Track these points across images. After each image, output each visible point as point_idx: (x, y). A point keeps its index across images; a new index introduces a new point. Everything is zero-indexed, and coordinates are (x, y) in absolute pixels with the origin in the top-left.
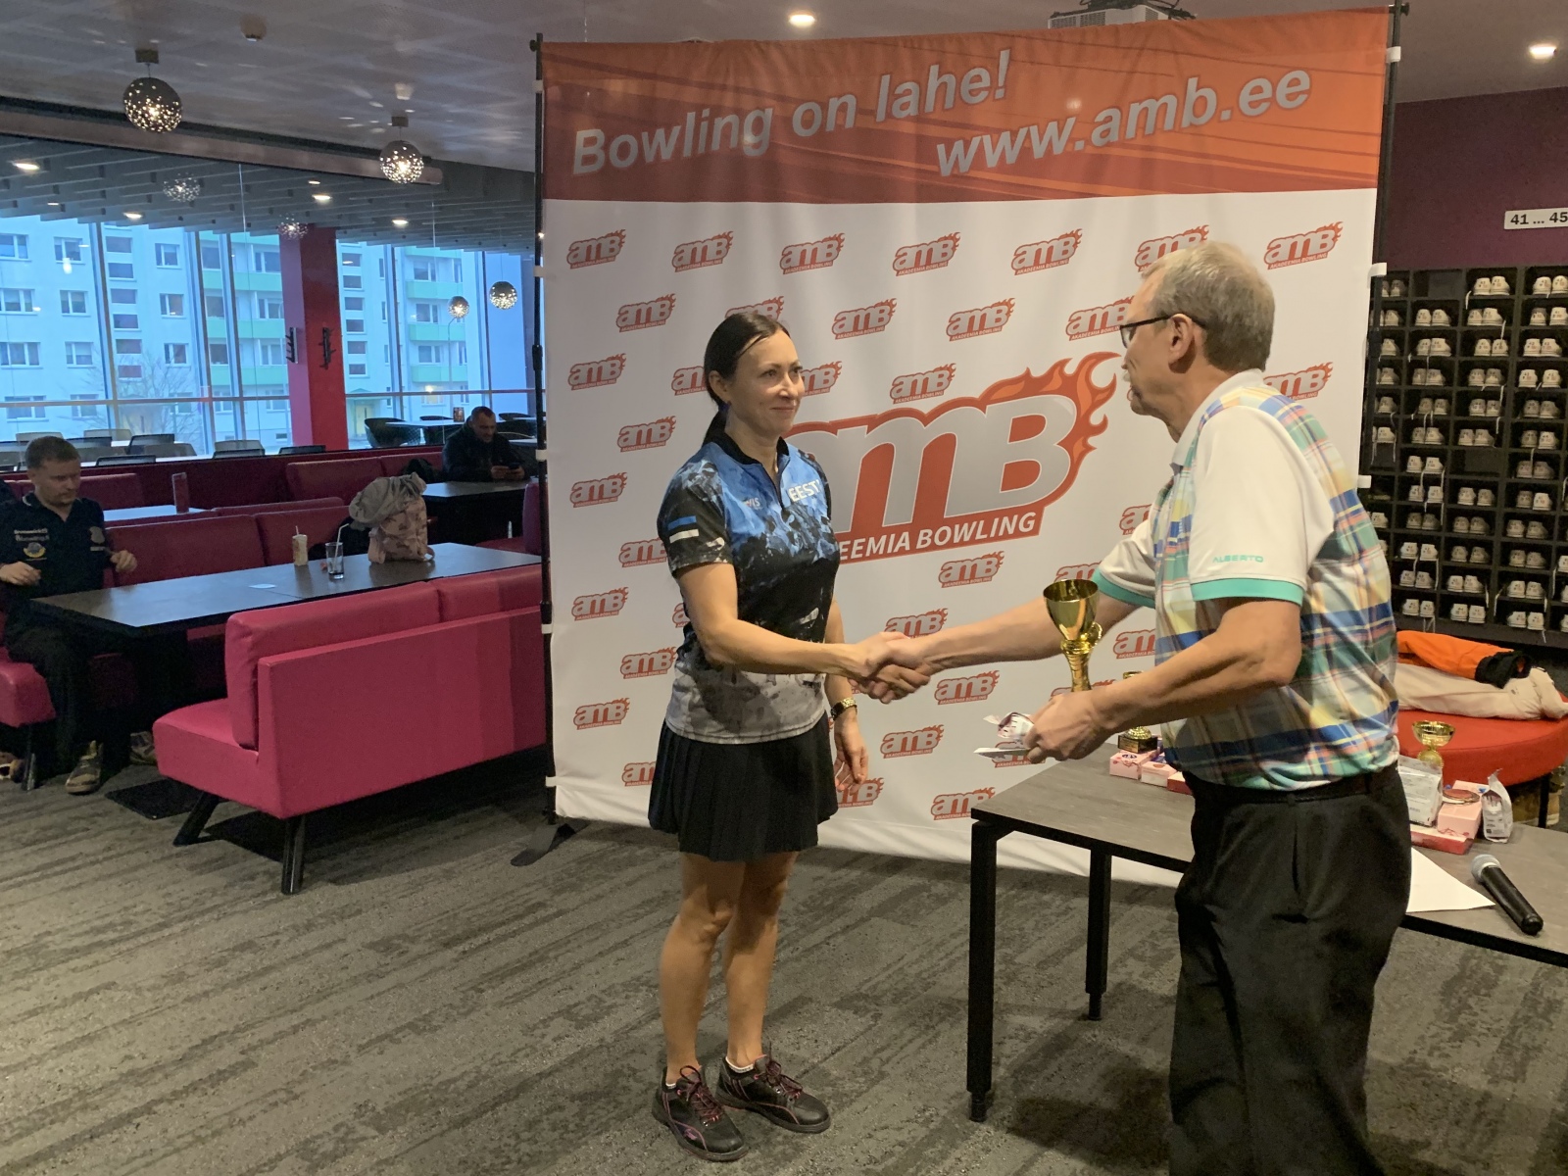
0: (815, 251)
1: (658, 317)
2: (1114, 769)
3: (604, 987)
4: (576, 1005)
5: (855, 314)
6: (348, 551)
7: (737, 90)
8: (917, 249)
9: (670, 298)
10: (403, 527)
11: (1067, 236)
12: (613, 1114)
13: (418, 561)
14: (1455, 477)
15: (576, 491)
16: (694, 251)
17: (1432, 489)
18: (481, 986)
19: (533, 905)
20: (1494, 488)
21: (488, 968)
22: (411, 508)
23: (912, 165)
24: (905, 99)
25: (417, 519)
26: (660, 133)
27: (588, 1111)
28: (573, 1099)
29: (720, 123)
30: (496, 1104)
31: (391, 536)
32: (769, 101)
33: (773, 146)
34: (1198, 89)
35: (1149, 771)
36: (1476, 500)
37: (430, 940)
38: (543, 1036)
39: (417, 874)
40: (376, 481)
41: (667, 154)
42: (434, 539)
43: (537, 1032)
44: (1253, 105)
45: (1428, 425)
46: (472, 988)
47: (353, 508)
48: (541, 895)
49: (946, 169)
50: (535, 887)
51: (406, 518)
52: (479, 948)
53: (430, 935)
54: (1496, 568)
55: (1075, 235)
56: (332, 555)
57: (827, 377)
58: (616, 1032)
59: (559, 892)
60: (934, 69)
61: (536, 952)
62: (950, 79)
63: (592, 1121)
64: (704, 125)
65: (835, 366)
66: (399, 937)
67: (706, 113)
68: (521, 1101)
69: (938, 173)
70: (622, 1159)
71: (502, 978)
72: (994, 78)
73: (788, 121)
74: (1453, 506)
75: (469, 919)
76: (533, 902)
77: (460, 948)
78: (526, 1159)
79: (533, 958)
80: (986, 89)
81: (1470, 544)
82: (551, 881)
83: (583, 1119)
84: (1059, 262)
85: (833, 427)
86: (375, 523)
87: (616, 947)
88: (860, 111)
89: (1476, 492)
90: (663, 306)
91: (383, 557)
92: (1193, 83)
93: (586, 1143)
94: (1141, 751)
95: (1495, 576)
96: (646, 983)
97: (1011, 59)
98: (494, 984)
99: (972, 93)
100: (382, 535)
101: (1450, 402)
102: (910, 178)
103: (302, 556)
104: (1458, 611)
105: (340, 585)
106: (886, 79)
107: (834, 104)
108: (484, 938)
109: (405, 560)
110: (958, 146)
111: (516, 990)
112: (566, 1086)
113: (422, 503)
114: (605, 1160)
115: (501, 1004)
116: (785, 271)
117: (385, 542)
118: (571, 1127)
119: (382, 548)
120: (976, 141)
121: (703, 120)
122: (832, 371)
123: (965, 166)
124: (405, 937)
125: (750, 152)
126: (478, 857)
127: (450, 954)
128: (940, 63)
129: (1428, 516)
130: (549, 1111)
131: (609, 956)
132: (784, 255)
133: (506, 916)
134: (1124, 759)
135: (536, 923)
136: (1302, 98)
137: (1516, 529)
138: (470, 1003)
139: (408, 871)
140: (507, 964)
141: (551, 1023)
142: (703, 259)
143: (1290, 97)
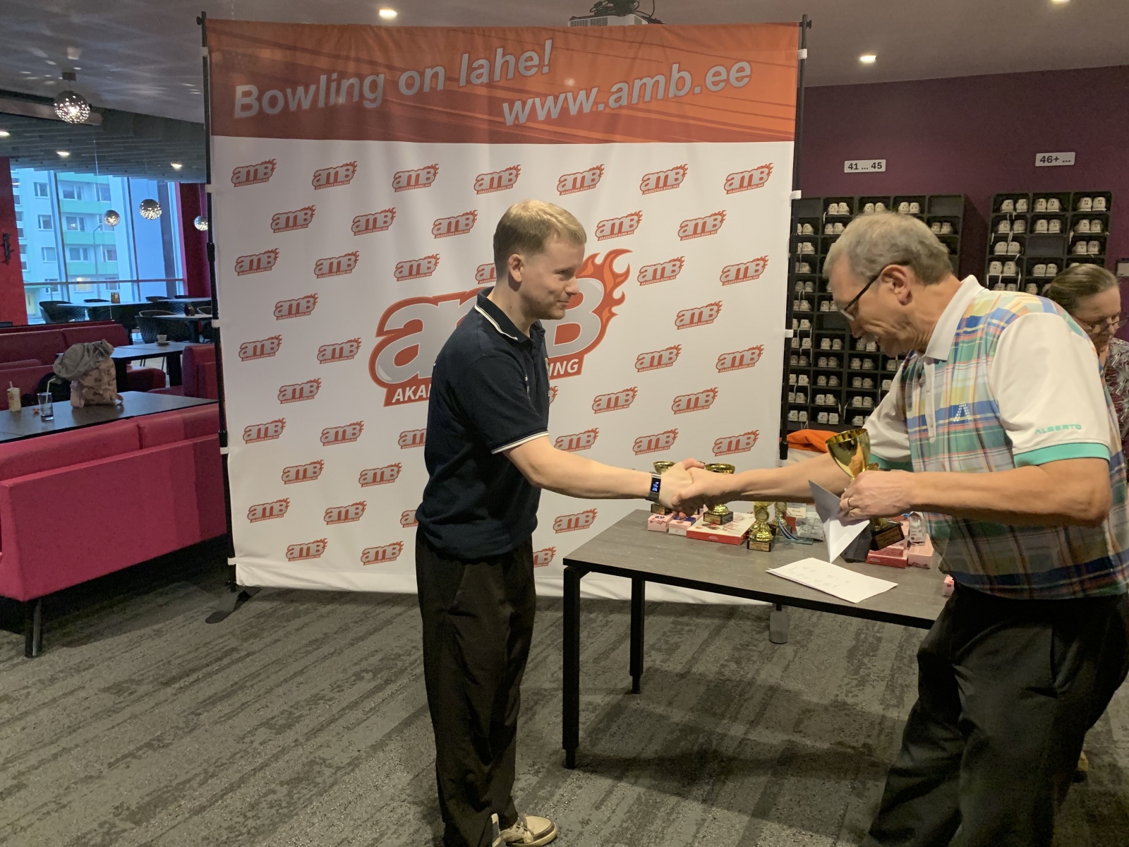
0: (418, 176)
1: (303, 223)
2: (650, 526)
3: (292, 704)
4: (273, 718)
5: (448, 221)
6: (55, 398)
7: (358, 60)
8: (490, 177)
9: (311, 209)
10: (98, 380)
11: (594, 169)
12: (314, 792)
13: (110, 405)
14: (817, 332)
15: (243, 349)
16: (329, 175)
17: (805, 340)
18: (199, 711)
19: (228, 651)
20: (842, 338)
21: (201, 698)
22: (103, 366)
23: (486, 117)
24: (479, 71)
25: (109, 374)
26: (301, 89)
27: (295, 791)
28: (282, 784)
29: (345, 84)
30: (224, 794)
31: (87, 387)
32: (381, 69)
33: (385, 101)
34: (679, 72)
35: (674, 526)
36: (831, 346)
37: (152, 682)
38: (252, 742)
39: (135, 634)
40: (74, 346)
41: (306, 105)
42: (121, 388)
43: (246, 740)
44: (715, 83)
45: (802, 299)
46: (192, 713)
47: (56, 367)
48: (233, 643)
49: (509, 120)
50: (227, 637)
51: (100, 373)
52: (192, 683)
53: (151, 678)
54: (845, 389)
55: (600, 168)
56: (43, 402)
57: (429, 265)
58: (307, 734)
59: (245, 640)
60: (500, 51)
61: (236, 683)
62: (511, 59)
63: (299, 799)
64: (334, 85)
65: (435, 257)
66: (126, 682)
67: (335, 76)
68: (243, 791)
69: (504, 123)
70: (326, 823)
71: (214, 703)
72: (541, 58)
73: (395, 84)
74: (818, 350)
75: (180, 664)
76: (227, 648)
77: (177, 686)
78: (253, 831)
79: (234, 688)
80: (535, 66)
81: (828, 374)
82: (238, 632)
83: (292, 798)
84: (589, 187)
85: (435, 301)
86: (75, 378)
87: (295, 675)
88: (448, 79)
89: (832, 341)
90: (306, 214)
91: (83, 403)
92: (675, 67)
93: (297, 814)
94: (667, 513)
95: (844, 394)
96: (322, 698)
97: (553, 47)
98: (208, 709)
99: (527, 68)
100: (81, 386)
101: (814, 283)
102: (484, 126)
103: (16, 404)
104: (822, 417)
105: (50, 424)
106: (466, 56)
107: (429, 73)
108: (194, 677)
109: (98, 405)
110: (518, 104)
111: (226, 712)
112: (275, 776)
113: (112, 363)
114: (313, 824)
115: (216, 723)
116: (396, 190)
117: (84, 391)
118: (284, 804)
119: (81, 396)
120: (530, 102)
121: (334, 80)
122: (433, 261)
123: (522, 119)
124: (131, 681)
125: (368, 105)
126: (180, 618)
127: (170, 690)
128: (503, 47)
129: (803, 357)
130: (266, 795)
131: (291, 682)
132: (395, 179)
133: (209, 659)
134: (657, 519)
135: (233, 662)
136: (746, 80)
137: (856, 364)
138: (192, 724)
139: (125, 633)
140: (216, 694)
141: (257, 733)
142: (336, 181)
143: (738, 79)
